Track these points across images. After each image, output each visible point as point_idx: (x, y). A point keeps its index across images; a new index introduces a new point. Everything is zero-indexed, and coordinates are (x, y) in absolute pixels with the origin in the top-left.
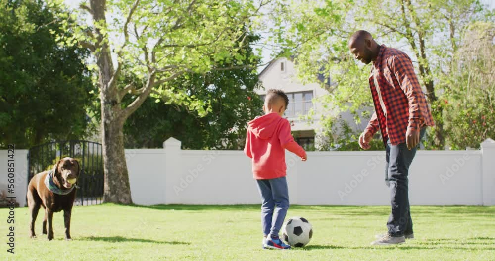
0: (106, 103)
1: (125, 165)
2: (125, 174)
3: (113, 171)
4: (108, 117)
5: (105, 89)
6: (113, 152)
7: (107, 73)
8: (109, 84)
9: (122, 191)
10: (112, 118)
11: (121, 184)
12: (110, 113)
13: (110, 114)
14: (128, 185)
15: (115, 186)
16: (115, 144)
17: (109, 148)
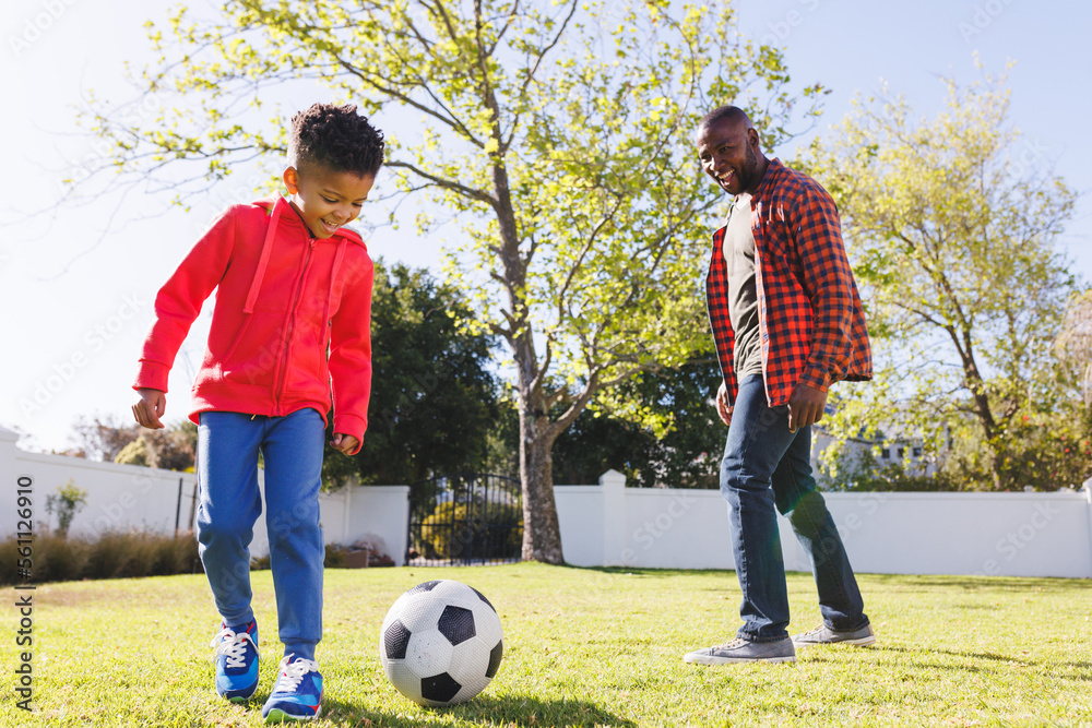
0: (527, 414)
1: (553, 505)
2: (555, 518)
3: (537, 515)
4: (529, 434)
5: (525, 393)
6: (537, 486)
7: (528, 370)
8: (532, 385)
9: (551, 544)
10: (536, 436)
11: (549, 533)
12: (533, 428)
13: (533, 430)
14: (558, 535)
15: (539, 536)
16: (541, 475)
17: (532, 480)
